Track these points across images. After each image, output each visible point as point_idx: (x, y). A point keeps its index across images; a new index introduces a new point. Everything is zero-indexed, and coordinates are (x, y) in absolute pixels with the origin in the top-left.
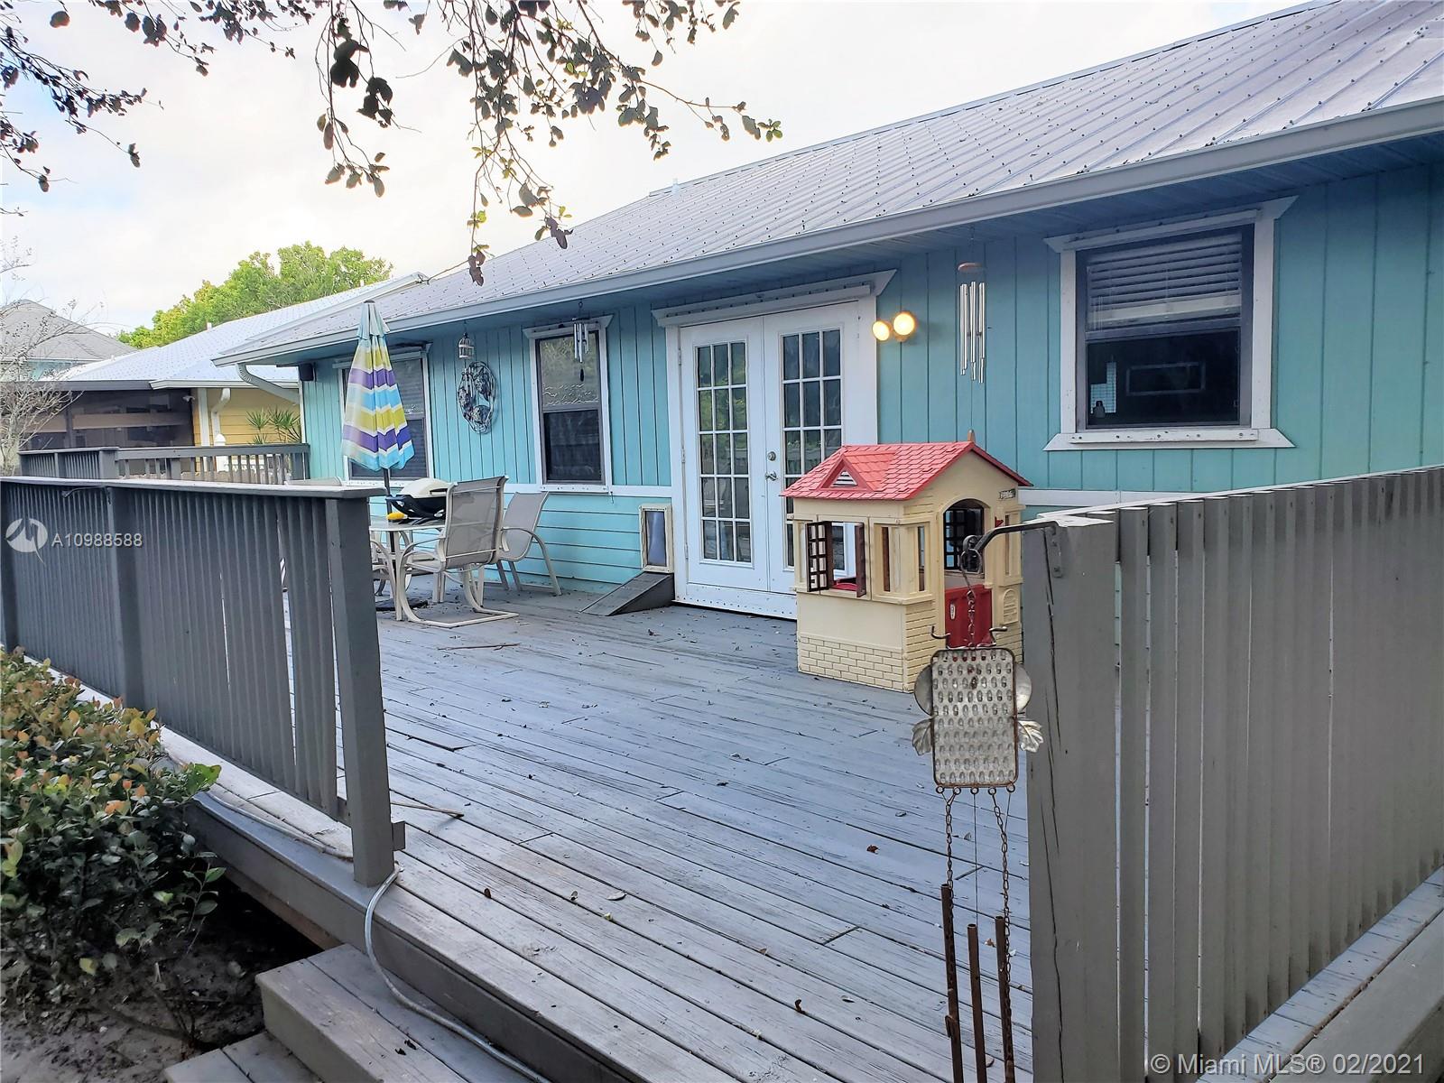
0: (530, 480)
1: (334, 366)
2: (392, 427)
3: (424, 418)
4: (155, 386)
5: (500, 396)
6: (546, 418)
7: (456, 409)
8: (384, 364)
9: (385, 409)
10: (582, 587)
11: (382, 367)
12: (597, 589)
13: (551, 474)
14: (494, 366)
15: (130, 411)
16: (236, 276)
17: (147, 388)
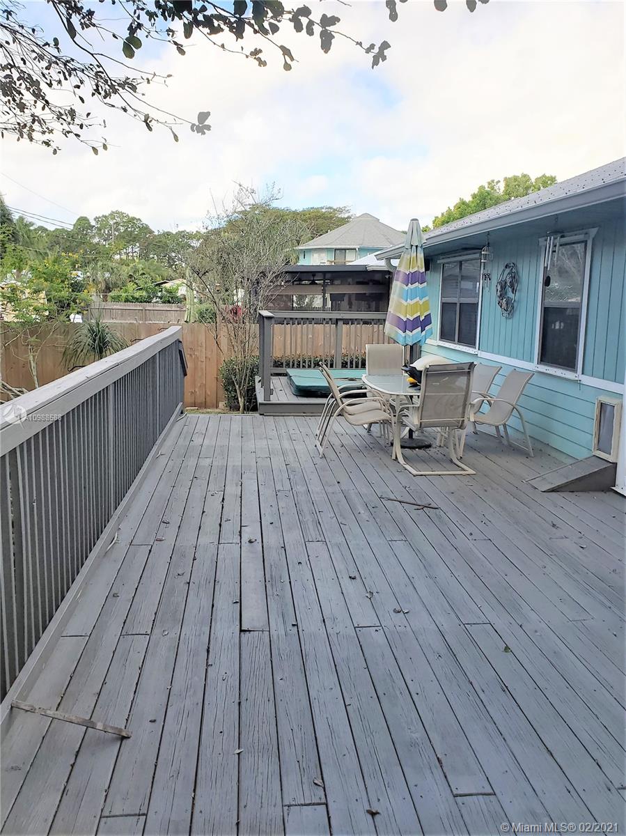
0: (531, 360)
1: (438, 262)
2: (418, 314)
3: (478, 303)
4: (369, 269)
5: (520, 291)
6: (546, 311)
7: (495, 299)
8: (418, 267)
9: (415, 301)
10: (554, 454)
11: (416, 269)
12: (563, 458)
13: (544, 358)
14: (520, 266)
15: (359, 283)
16: (474, 196)
17: (365, 269)
